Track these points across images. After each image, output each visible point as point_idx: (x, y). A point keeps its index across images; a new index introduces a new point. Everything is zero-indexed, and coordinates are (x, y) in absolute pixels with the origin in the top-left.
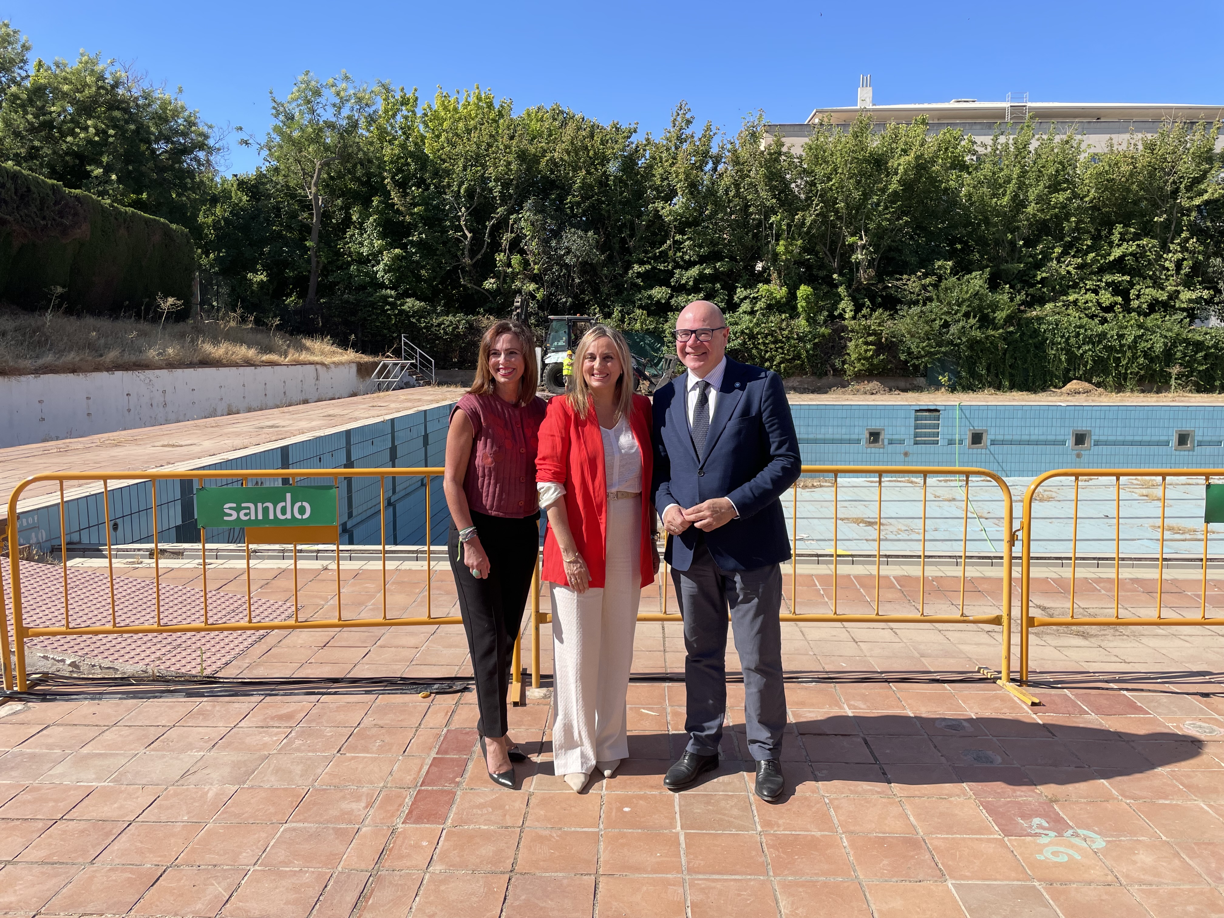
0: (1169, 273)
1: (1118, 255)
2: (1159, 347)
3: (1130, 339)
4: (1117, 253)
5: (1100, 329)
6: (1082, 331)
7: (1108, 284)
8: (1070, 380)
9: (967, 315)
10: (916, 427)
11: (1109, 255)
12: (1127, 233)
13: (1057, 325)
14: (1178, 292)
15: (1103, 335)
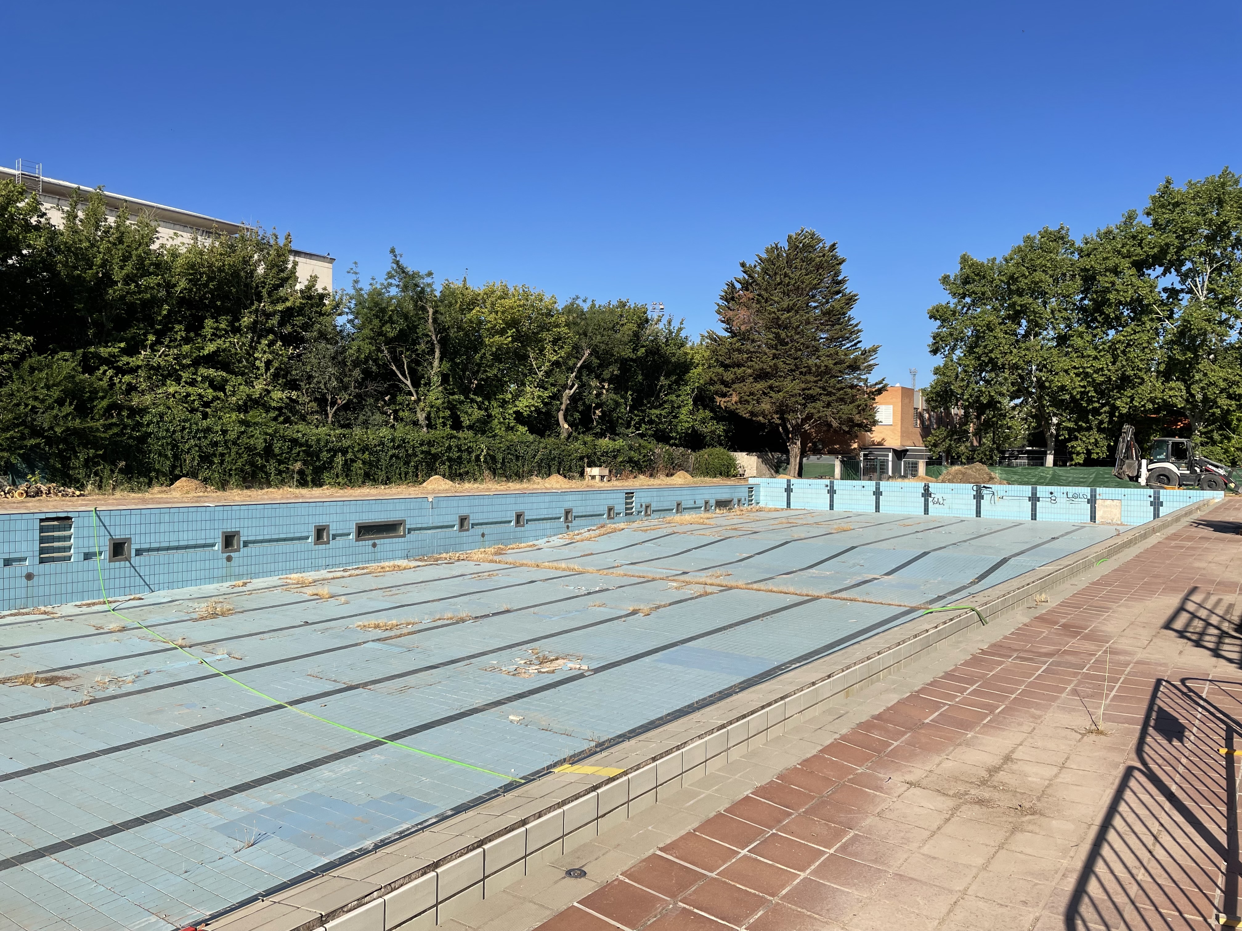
0: (259, 372)
1: (212, 350)
2: (260, 444)
3: (232, 435)
4: (211, 348)
5: (205, 423)
6: (187, 425)
7: (205, 378)
8: (178, 478)
9: (60, 402)
10: (42, 540)
11: (203, 348)
12: (217, 329)
13: (161, 417)
14: (268, 392)
15: (208, 430)
